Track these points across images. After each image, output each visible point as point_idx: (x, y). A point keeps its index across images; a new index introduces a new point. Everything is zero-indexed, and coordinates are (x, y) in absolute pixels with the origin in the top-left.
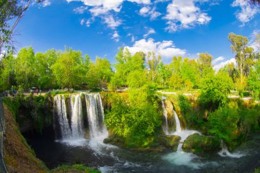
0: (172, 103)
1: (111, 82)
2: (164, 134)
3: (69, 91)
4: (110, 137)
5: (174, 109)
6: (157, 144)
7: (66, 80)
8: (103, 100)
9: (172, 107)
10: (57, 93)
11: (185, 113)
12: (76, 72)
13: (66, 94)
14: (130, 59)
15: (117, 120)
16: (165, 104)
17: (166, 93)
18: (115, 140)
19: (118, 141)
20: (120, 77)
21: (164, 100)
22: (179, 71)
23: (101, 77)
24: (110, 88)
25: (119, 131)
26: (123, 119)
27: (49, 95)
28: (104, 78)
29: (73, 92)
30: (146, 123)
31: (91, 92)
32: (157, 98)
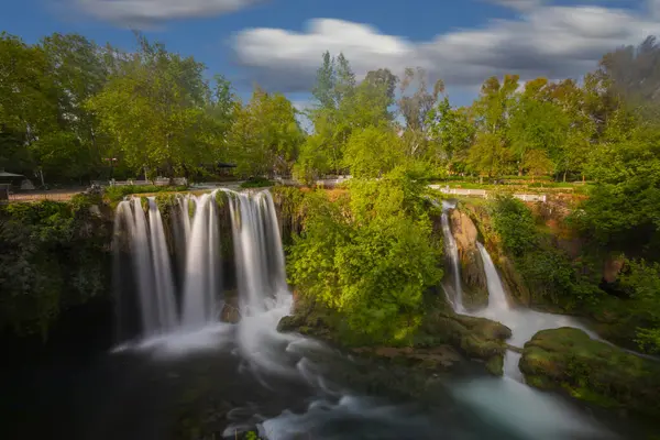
0: (475, 222)
1: (302, 159)
2: (450, 309)
3: (172, 183)
4: (297, 310)
5: (480, 238)
6: (431, 339)
7: (158, 153)
8: (279, 208)
9: (473, 231)
10: (129, 192)
11: (519, 253)
12: (196, 128)
13: (162, 194)
14: (351, 93)
15: (323, 264)
16: (452, 223)
17: (454, 192)
18: (312, 319)
19: (320, 323)
20: (324, 146)
21: (449, 212)
22: (501, 124)
23: (274, 146)
24: (298, 175)
25: (327, 295)
26: (339, 260)
27: (96, 198)
28: (280, 147)
29: (186, 189)
30: (399, 272)
31: (244, 187)
32: (427, 204)
